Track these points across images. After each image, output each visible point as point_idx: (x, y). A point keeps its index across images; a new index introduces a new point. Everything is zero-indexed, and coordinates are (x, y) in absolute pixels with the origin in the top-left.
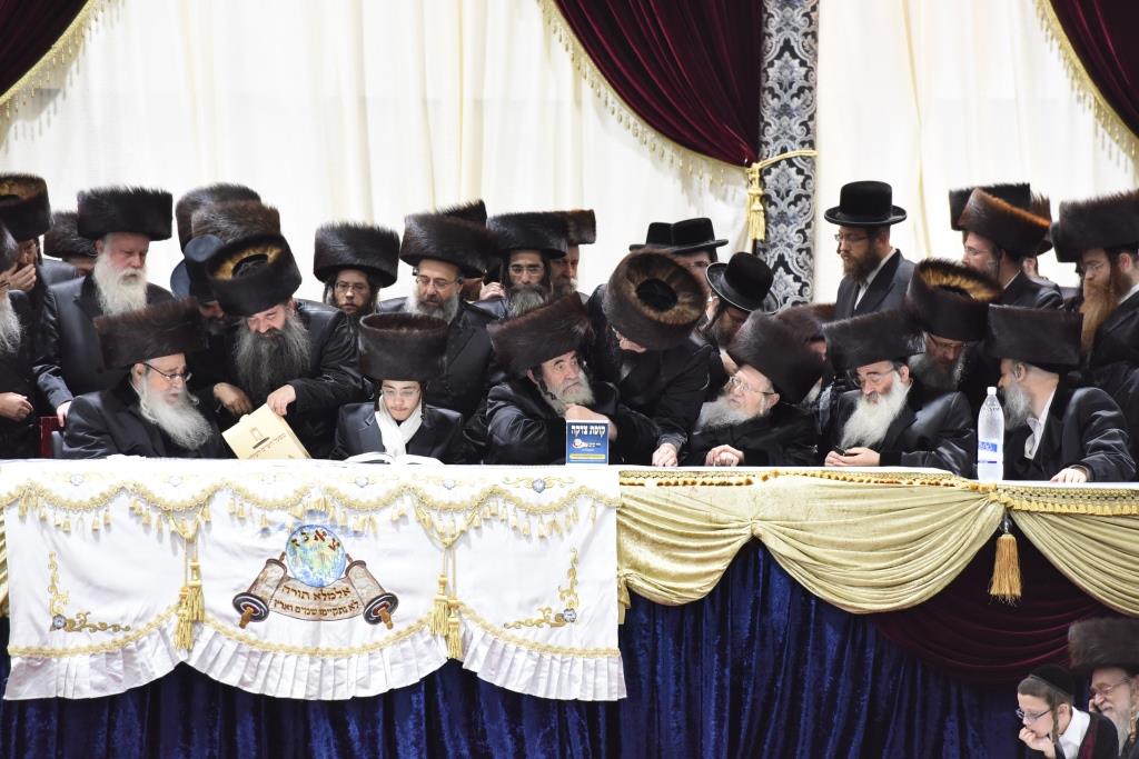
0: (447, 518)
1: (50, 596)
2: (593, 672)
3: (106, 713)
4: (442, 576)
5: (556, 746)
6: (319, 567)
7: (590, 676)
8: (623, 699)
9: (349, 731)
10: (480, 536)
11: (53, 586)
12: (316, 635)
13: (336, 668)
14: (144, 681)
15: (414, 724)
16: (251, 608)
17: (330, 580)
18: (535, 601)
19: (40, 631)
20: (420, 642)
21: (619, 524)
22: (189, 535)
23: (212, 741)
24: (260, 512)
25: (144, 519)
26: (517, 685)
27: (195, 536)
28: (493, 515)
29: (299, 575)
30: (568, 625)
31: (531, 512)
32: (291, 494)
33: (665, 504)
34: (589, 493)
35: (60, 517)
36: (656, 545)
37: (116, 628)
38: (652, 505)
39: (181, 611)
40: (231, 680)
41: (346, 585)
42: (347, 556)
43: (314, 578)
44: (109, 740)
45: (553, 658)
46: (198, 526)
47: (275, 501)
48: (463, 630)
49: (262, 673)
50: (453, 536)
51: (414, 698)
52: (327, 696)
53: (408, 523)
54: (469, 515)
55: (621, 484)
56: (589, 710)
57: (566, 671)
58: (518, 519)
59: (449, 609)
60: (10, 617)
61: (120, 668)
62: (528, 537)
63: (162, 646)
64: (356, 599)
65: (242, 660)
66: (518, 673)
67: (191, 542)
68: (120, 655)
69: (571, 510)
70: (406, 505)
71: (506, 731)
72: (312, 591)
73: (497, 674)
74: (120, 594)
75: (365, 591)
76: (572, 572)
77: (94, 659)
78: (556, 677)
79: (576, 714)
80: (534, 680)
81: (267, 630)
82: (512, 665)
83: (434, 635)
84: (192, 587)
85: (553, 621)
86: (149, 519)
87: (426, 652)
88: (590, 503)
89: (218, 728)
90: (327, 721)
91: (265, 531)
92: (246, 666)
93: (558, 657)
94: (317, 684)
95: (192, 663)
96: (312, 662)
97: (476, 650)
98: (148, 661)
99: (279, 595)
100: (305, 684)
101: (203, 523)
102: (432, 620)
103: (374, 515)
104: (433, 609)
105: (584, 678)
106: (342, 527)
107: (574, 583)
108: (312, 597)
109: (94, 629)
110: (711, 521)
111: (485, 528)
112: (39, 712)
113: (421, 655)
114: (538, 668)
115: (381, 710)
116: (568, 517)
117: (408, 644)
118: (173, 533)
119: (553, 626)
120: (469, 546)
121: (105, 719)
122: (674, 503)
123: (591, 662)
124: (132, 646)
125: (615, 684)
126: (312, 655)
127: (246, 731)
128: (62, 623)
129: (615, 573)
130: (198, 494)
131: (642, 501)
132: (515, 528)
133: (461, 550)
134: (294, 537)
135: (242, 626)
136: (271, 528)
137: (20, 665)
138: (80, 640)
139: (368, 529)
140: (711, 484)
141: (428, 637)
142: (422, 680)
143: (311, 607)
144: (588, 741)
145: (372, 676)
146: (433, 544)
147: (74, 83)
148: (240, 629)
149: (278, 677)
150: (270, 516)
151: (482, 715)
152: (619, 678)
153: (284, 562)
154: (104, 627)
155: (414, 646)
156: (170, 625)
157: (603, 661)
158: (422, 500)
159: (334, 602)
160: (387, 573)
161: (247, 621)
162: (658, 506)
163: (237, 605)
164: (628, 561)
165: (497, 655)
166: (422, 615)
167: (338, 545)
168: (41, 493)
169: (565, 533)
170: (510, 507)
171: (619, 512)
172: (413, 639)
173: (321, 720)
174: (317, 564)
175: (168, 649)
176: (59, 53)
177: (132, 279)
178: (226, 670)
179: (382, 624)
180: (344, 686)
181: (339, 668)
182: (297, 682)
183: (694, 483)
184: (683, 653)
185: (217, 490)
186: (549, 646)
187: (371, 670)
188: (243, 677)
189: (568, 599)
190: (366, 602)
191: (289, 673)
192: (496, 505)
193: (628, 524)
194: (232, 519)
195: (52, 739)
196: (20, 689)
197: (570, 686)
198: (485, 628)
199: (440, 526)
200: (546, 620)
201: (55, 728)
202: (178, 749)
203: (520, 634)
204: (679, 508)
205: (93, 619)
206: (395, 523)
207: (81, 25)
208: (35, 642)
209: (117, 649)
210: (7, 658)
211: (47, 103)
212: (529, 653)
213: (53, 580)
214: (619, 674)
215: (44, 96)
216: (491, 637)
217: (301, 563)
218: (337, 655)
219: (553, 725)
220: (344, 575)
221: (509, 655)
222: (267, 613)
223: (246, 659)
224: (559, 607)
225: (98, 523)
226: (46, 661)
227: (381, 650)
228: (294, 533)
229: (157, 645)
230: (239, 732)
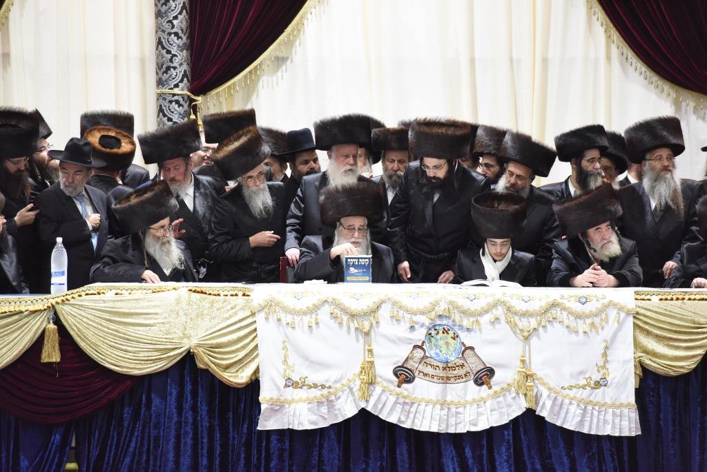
0: (525, 320)
1: (284, 367)
2: (619, 418)
3: (318, 439)
4: (522, 357)
5: (596, 464)
6: (445, 351)
7: (617, 421)
8: (639, 435)
9: (465, 453)
10: (546, 332)
11: (285, 361)
12: (444, 392)
13: (457, 413)
14: (340, 420)
15: (506, 448)
16: (404, 375)
17: (452, 359)
18: (581, 373)
19: (278, 388)
20: (509, 398)
21: (635, 325)
22: (366, 329)
23: (382, 457)
24: (409, 316)
25: (339, 320)
26: (570, 425)
27: (369, 331)
28: (554, 318)
29: (433, 355)
30: (602, 388)
31: (579, 317)
32: (428, 305)
33: (664, 312)
34: (615, 305)
35: (289, 318)
36: (659, 338)
37: (323, 387)
38: (656, 312)
39: (361, 377)
40: (393, 419)
41: (461, 362)
42: (463, 343)
43: (442, 357)
44: (320, 456)
45: (593, 408)
46: (372, 324)
47: (418, 309)
48: (535, 390)
49: (412, 416)
50: (529, 331)
51: (506, 433)
52: (452, 431)
53: (500, 323)
54: (539, 318)
55: (636, 299)
56: (616, 442)
57: (602, 417)
58: (570, 321)
59: (527, 377)
60: (260, 379)
61: (325, 411)
62: (577, 332)
63: (351, 398)
64: (468, 370)
65: (399, 408)
66: (571, 417)
67: (367, 334)
68: (326, 403)
69: (604, 316)
70: (500, 311)
71: (564, 454)
72: (441, 365)
73: (558, 418)
74: (327, 366)
75: (474, 365)
76: (605, 355)
77: (310, 406)
78: (595, 420)
79: (609, 444)
80: (581, 422)
81: (414, 389)
82: (567, 413)
83: (518, 394)
84: (368, 362)
85: (592, 385)
86: (342, 320)
87: (513, 404)
88: (616, 311)
89: (385, 449)
90: (452, 446)
91: (412, 327)
92: (402, 412)
93: (597, 408)
94: (445, 422)
95: (369, 409)
96: (442, 409)
97: (544, 403)
98: (342, 407)
99: (421, 367)
100: (438, 423)
101: (374, 323)
102: (516, 384)
103: (479, 318)
104: (517, 377)
105: (613, 422)
106: (459, 326)
107: (606, 361)
108: (441, 369)
109: (310, 387)
110: (694, 323)
111: (549, 326)
112: (278, 437)
113: (510, 406)
114: (583, 415)
115: (485, 440)
116: (601, 320)
117: (501, 399)
118: (357, 329)
119: (593, 388)
120: (539, 337)
121: (317, 442)
122: (670, 311)
123: (618, 411)
124: (333, 398)
125: (633, 425)
126: (442, 405)
127: (402, 452)
128: (291, 383)
129: (632, 356)
130: (371, 305)
131: (649, 310)
132: (568, 327)
133: (534, 340)
134: (430, 332)
135: (399, 386)
136: (416, 327)
137: (267, 409)
138: (302, 393)
139: (475, 327)
140: (695, 299)
141: (514, 395)
142: (510, 421)
143: (441, 375)
144: (616, 461)
145: (479, 418)
146: (517, 337)
147: (298, 53)
148: (397, 388)
149: (421, 418)
150: (415, 318)
151: (549, 443)
152: (636, 422)
153: (424, 347)
154: (315, 386)
155: (505, 400)
156: (355, 385)
157: (626, 411)
158: (509, 309)
159: (455, 372)
160: (488, 355)
161: (402, 383)
162: (660, 314)
163: (395, 374)
164: (641, 348)
165: (558, 406)
166: (510, 380)
167: (457, 336)
168: (278, 304)
169: (600, 330)
170: (565, 314)
171: (634, 317)
172: (504, 396)
173: (448, 446)
174: (444, 349)
175: (354, 400)
176: (289, 35)
177: (350, 172)
178: (390, 413)
179: (485, 387)
180: (462, 424)
181: (459, 413)
182: (433, 422)
183: (683, 299)
184: (677, 407)
185: (383, 302)
186: (590, 401)
187: (479, 414)
188: (400, 418)
189: (602, 371)
190: (475, 372)
191: (428, 415)
192: (556, 312)
193: (641, 325)
194: (392, 321)
195: (286, 454)
196: (266, 423)
197: (604, 426)
198: (549, 389)
199: (520, 325)
200: (588, 384)
201: (288, 448)
202: (361, 462)
203: (572, 393)
204: (674, 314)
205: (309, 381)
206: (492, 323)
207: (302, 17)
208: (275, 395)
209: (324, 400)
210: (259, 404)
211: (281, 66)
212: (578, 405)
213: (285, 358)
214: (636, 419)
215: (280, 61)
216: (553, 395)
217: (434, 348)
218: (458, 405)
219: (594, 451)
220: (461, 356)
221: (565, 407)
222: (414, 378)
223: (401, 407)
224: (596, 377)
225: (312, 323)
226: (282, 406)
227: (485, 402)
228: (430, 329)
229: (348, 397)
230: (398, 452)
